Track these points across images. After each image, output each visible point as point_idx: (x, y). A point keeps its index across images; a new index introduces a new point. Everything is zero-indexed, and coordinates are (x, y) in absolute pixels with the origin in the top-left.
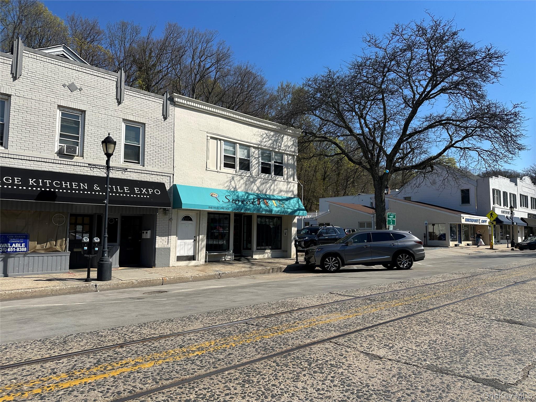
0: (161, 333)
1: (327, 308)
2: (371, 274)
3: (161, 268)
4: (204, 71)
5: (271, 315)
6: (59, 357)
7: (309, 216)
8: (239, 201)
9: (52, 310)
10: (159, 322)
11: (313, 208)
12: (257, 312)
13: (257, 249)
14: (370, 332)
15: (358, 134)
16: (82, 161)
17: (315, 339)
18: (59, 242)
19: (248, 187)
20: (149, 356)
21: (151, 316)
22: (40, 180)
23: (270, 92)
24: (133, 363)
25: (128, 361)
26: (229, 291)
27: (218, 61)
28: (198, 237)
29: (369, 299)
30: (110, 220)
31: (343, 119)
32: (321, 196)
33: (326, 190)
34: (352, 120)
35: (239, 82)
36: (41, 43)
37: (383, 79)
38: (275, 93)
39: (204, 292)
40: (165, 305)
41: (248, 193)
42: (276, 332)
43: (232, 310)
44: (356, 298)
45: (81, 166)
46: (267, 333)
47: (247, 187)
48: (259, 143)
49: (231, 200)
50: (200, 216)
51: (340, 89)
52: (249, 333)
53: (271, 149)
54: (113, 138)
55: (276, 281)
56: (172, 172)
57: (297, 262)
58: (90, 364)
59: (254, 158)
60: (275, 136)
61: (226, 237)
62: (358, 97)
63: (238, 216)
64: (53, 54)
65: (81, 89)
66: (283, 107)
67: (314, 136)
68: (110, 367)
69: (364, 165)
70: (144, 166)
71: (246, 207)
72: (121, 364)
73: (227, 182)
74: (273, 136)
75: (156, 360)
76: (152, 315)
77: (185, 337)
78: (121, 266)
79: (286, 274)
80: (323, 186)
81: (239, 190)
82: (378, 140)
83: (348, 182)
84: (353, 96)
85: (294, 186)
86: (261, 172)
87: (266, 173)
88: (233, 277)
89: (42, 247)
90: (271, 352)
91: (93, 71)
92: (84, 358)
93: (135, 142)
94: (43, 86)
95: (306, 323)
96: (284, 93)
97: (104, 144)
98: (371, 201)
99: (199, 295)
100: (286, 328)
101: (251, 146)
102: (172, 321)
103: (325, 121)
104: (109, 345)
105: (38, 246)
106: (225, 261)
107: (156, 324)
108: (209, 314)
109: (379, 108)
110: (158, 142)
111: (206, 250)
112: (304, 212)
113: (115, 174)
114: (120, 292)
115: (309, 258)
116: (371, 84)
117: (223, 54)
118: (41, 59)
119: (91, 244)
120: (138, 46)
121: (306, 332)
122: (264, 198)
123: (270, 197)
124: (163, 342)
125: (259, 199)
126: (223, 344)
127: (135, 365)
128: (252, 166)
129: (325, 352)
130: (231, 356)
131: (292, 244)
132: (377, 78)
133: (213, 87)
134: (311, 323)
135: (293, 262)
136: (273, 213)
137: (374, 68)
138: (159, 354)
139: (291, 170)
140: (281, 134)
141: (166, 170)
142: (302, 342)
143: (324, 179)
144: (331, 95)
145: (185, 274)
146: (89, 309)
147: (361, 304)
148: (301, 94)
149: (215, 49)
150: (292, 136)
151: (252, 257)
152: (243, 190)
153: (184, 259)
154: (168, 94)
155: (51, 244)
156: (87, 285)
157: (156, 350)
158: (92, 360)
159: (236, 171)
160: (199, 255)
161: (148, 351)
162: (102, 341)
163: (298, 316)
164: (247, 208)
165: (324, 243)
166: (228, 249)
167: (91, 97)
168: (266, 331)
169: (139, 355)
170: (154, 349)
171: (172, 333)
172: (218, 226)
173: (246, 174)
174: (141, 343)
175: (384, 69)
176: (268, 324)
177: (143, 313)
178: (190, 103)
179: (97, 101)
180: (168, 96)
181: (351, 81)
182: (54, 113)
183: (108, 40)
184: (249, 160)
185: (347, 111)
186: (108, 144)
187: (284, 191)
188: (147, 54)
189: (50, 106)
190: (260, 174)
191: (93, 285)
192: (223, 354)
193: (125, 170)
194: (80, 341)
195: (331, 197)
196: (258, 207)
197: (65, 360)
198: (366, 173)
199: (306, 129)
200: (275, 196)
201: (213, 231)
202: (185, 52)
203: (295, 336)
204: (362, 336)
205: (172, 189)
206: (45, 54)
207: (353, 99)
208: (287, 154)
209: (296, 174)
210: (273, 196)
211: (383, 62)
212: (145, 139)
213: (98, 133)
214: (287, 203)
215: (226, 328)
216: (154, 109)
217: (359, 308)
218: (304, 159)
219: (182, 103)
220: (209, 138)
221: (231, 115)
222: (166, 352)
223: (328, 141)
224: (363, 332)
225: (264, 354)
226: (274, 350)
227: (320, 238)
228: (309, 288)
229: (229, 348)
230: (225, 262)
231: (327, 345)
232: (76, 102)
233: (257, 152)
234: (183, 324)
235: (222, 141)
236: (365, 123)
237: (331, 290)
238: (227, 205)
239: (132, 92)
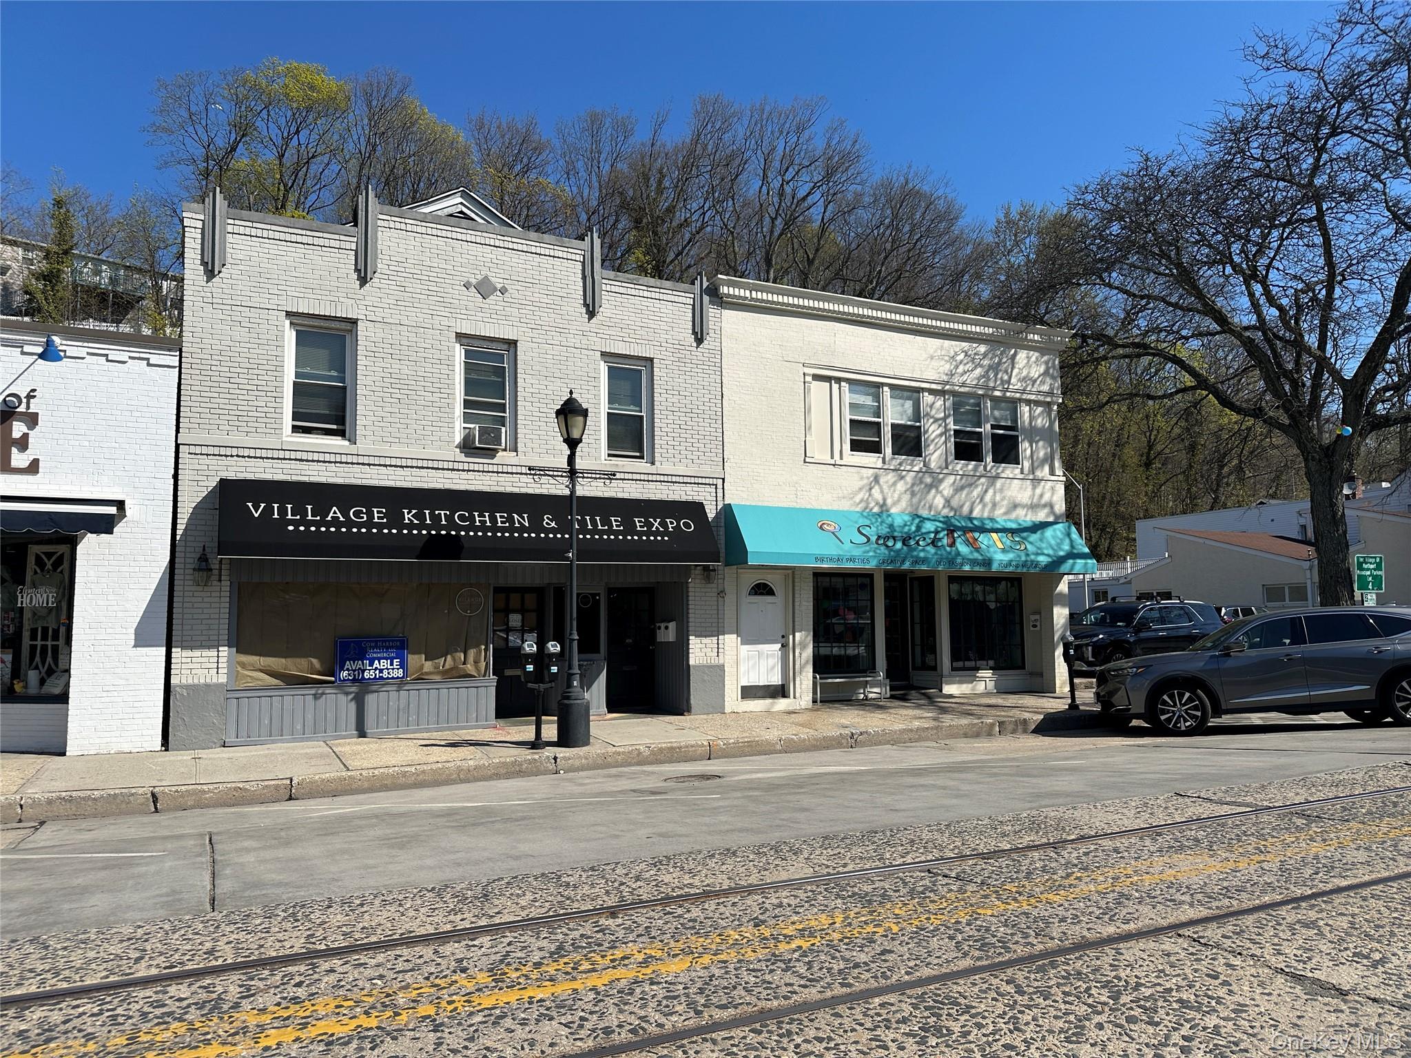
0: (708, 885)
1: (1168, 838)
2: (1308, 740)
3: (705, 716)
4: (794, 206)
5: (997, 853)
6: (473, 933)
7: (1103, 573)
8: (894, 538)
9: (458, 817)
10: (702, 856)
11: (1116, 549)
12: (957, 844)
13: (953, 669)
14: (1305, 912)
15: (1247, 328)
16: (515, 461)
17: (1132, 926)
18: (472, 653)
19: (920, 501)
20: (678, 941)
21: (682, 839)
22: (427, 512)
23: (975, 237)
24: (640, 957)
25: (628, 952)
26: (880, 782)
27: (829, 175)
28: (791, 637)
29: (1302, 815)
30: (582, 598)
31: (1195, 287)
32: (1141, 516)
33: (1154, 496)
34: (1226, 290)
35: (887, 221)
36: (415, 192)
37: (1318, 159)
38: (990, 239)
39: (814, 781)
40: (715, 811)
41: (918, 516)
42: (1015, 899)
43: (888, 834)
44: (1258, 810)
45: (512, 473)
46: (987, 901)
47: (915, 500)
48: (945, 378)
49: (874, 539)
50: (793, 582)
51: (1180, 203)
52: (936, 898)
53: (980, 392)
54: (580, 400)
55: (1014, 759)
56: (719, 473)
57: (1073, 706)
58: (542, 954)
59: (931, 420)
60: (990, 356)
61: (865, 636)
62: (1238, 220)
63: (897, 581)
64: (439, 213)
65: (503, 291)
66: (1012, 272)
67: (1109, 344)
68: (586, 966)
69: (1271, 418)
70: (653, 463)
71: (915, 553)
72: (612, 957)
73: (861, 489)
74: (985, 355)
75: (696, 955)
76: (686, 836)
77: (767, 898)
78: (611, 709)
79: (1041, 738)
80: (1146, 485)
81: (893, 511)
82: (1312, 340)
83: (1226, 469)
84: (1224, 221)
85: (1052, 488)
86: (953, 457)
87: (970, 459)
88: (888, 743)
89: (437, 667)
90: (1000, 954)
91: (528, 242)
92: (527, 938)
93: (632, 407)
94: (423, 292)
95: (1101, 878)
96: (1016, 235)
97: (562, 418)
98: (1302, 521)
99: (801, 788)
100: (1042, 888)
101: (923, 390)
102: (734, 853)
103: (1140, 299)
104: (583, 908)
105: (428, 666)
106: (866, 699)
107: (694, 859)
108: (826, 842)
109: (1308, 246)
110: (684, 401)
111: (814, 672)
112: (1089, 561)
113: (590, 488)
114: (610, 776)
115: (1111, 694)
116: (1278, 180)
117: (841, 155)
118: (415, 228)
119: (541, 658)
120: (630, 167)
121: (1103, 904)
122: (966, 527)
123: (983, 524)
124: (713, 907)
125: (952, 532)
126: (866, 923)
127: (645, 963)
128: (929, 442)
129: (1161, 964)
130: (888, 957)
131: (1057, 653)
132: (1296, 159)
133: (819, 244)
134: (1119, 878)
135: (1062, 705)
136: (995, 567)
137: (1284, 132)
138: (702, 939)
139: (1044, 447)
140: (1009, 346)
141: (706, 470)
142: (1092, 931)
143: (1148, 465)
144: (1153, 223)
145: (762, 733)
146: (539, 817)
147: (1273, 829)
148: (1065, 230)
149: (819, 145)
150: (1042, 351)
151: (941, 691)
152: (905, 509)
153: (760, 694)
154: (705, 279)
155: (454, 659)
156: (536, 757)
157: (694, 928)
158: (545, 943)
159: (884, 459)
160: (798, 682)
161: (676, 929)
162: (568, 899)
163: (1078, 858)
164: (917, 557)
165: (1156, 651)
166: (872, 668)
167: (527, 307)
168: (986, 897)
169: (654, 937)
170: (691, 924)
171: (733, 885)
172: (842, 607)
173: (912, 465)
174: (659, 908)
175: (1318, 129)
176: (989, 877)
177: (664, 830)
178: (759, 293)
179: (541, 314)
180: (705, 284)
181: (1213, 177)
182: (449, 354)
183: (562, 162)
184: (920, 427)
185: (1206, 263)
186: (569, 416)
187: (1023, 506)
188: (653, 183)
189: (439, 338)
190: (951, 462)
191: (548, 757)
192: (866, 949)
193: (611, 476)
194: (518, 896)
195: (1173, 514)
196: (950, 553)
197: (485, 940)
198: (1278, 438)
199: (1085, 327)
200: (998, 519)
201: (829, 621)
202: (745, 163)
203: (1068, 914)
204: (1280, 924)
205: (723, 517)
206: (423, 216)
207: (1224, 229)
208: (1028, 402)
209: (1057, 456)
210: (992, 520)
211: (1314, 111)
212: (653, 397)
213: (546, 392)
214: (1034, 537)
215: (872, 881)
216: (670, 320)
217: (1270, 840)
218: (1082, 410)
219: (740, 297)
220: (809, 379)
221: (867, 312)
222: (720, 935)
223: (1154, 355)
224: (1283, 911)
225: (979, 959)
226: (1008, 950)
227: (1143, 635)
228: (1112, 779)
229: (883, 936)
230: (866, 704)
231: (1168, 944)
232: (495, 321)
233: (940, 403)
234: (761, 864)
235: (843, 384)
236: (1267, 292)
237: (1180, 787)
238: (865, 552)
239: (619, 284)
